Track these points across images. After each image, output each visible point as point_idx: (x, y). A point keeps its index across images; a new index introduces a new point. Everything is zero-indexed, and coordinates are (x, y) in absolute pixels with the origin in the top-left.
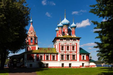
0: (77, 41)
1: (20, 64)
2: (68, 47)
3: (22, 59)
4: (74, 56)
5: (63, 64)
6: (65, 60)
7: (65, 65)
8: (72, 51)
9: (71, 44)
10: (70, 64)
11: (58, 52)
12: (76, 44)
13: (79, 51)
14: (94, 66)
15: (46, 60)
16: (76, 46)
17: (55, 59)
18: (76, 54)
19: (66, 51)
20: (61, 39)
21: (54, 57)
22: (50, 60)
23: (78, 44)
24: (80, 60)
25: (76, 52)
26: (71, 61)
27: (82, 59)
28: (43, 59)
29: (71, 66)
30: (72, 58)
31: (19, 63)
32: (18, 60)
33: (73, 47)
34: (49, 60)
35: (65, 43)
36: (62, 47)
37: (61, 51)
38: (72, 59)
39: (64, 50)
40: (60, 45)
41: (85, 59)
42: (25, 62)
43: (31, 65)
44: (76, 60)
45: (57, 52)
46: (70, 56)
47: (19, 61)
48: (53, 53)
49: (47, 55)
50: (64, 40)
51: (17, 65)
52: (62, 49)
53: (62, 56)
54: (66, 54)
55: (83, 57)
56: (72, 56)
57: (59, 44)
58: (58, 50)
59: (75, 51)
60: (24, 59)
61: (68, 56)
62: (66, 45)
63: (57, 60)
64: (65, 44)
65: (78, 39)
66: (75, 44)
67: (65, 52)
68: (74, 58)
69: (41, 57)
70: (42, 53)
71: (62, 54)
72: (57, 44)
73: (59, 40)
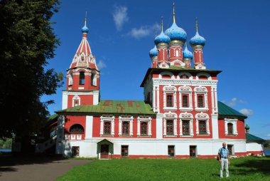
0: (210, 79)
1: (46, 145)
2: (185, 97)
4: (202, 123)
5: (171, 148)
6: (178, 137)
7: (178, 152)
8: (197, 109)
9: (195, 90)
10: (193, 148)
11: (158, 110)
12: (209, 88)
13: (217, 111)
15: (120, 133)
17: (150, 133)
18: (208, 117)
19: (181, 108)
20: (165, 73)
21: (144, 125)
22: (135, 136)
23: (212, 90)
24: (222, 135)
25: (209, 112)
26: (195, 136)
27: (227, 133)
28: (113, 133)
29: (194, 154)
30: (197, 130)
31: (42, 141)
33: (201, 97)
34: (131, 134)
35: (177, 87)
36: (170, 97)
37: (165, 108)
38: (198, 133)
39: (175, 104)
40: (161, 92)
41: (235, 132)
42: (58, 139)
44: (211, 136)
45: (154, 110)
46: (191, 124)
47: (43, 138)
48: (143, 115)
49: (126, 119)
50: (173, 77)
51: (37, 150)
52: (170, 104)
53: (170, 122)
54: (180, 117)
55: (230, 125)
56: (197, 123)
57: (161, 87)
58: (158, 106)
59: (206, 108)
61: (186, 122)
62: (179, 90)
63: (154, 135)
64: (175, 90)
65: (214, 74)
66: (206, 90)
67: (178, 112)
68: (205, 129)
69: (107, 124)
70: (109, 114)
71: (169, 118)
72: (154, 89)
73: (160, 76)
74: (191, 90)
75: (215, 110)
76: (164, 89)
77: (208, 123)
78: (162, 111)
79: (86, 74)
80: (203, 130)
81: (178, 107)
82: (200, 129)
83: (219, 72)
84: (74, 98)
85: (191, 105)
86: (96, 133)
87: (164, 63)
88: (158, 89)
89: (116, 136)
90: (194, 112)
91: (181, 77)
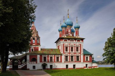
0: (81, 41)
1: (22, 65)
2: (72, 48)
3: (24, 60)
4: (78, 57)
5: (67, 66)
6: (69, 62)
7: (69, 67)
8: (76, 52)
9: (75, 45)
10: (74, 66)
11: (63, 53)
12: (80, 45)
13: (83, 53)
14: (96, 67)
15: (49, 61)
16: (80, 47)
17: (60, 61)
18: (80, 55)
19: (71, 52)
20: (65, 39)
21: (58, 58)
22: (55, 62)
24: (84, 61)
25: (80, 53)
26: (75, 62)
27: (86, 60)
28: (47, 61)
29: (75, 68)
31: (20, 64)
32: (19, 61)
33: (77, 48)
34: (53, 61)
35: (69, 44)
36: (67, 48)
41: (89, 60)
42: (27, 63)
43: (34, 67)
44: (80, 61)
45: (61, 53)
46: (74, 57)
47: (20, 63)
48: (57, 54)
49: (51, 56)
50: (68, 41)
52: (67, 50)
53: (67, 57)
54: (70, 55)
55: (87, 58)
56: (76, 57)
57: (64, 44)
58: (63, 51)
59: (79, 52)
60: (26, 61)
61: (72, 57)
67: (69, 53)
68: (79, 59)
69: (45, 58)
70: (45, 54)
71: (66, 55)
72: (61, 45)
73: (63, 40)
74: (74, 45)
75: (82, 53)
76: (65, 45)
77: (79, 57)
78: (64, 53)
79: (35, 39)
80: (78, 59)
81: (69, 51)
82: (77, 59)
83: (84, 39)
84: (31, 48)
85: (74, 51)
86: (41, 61)
87: (65, 35)
88: (62, 45)
89: (48, 62)
90: (75, 53)
91: (71, 41)
